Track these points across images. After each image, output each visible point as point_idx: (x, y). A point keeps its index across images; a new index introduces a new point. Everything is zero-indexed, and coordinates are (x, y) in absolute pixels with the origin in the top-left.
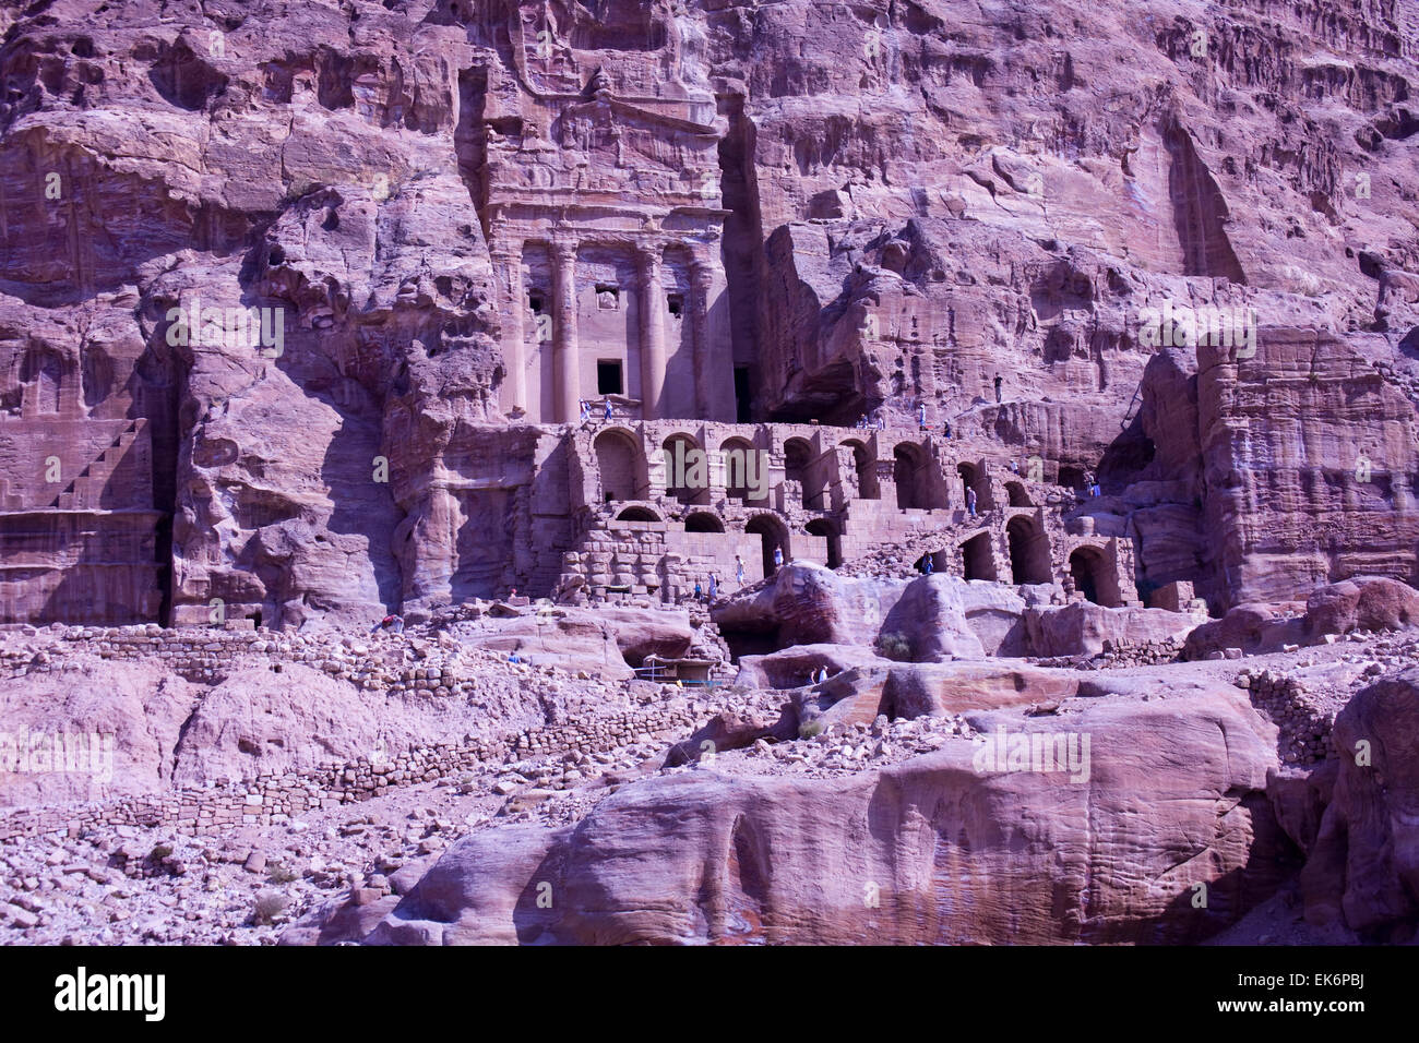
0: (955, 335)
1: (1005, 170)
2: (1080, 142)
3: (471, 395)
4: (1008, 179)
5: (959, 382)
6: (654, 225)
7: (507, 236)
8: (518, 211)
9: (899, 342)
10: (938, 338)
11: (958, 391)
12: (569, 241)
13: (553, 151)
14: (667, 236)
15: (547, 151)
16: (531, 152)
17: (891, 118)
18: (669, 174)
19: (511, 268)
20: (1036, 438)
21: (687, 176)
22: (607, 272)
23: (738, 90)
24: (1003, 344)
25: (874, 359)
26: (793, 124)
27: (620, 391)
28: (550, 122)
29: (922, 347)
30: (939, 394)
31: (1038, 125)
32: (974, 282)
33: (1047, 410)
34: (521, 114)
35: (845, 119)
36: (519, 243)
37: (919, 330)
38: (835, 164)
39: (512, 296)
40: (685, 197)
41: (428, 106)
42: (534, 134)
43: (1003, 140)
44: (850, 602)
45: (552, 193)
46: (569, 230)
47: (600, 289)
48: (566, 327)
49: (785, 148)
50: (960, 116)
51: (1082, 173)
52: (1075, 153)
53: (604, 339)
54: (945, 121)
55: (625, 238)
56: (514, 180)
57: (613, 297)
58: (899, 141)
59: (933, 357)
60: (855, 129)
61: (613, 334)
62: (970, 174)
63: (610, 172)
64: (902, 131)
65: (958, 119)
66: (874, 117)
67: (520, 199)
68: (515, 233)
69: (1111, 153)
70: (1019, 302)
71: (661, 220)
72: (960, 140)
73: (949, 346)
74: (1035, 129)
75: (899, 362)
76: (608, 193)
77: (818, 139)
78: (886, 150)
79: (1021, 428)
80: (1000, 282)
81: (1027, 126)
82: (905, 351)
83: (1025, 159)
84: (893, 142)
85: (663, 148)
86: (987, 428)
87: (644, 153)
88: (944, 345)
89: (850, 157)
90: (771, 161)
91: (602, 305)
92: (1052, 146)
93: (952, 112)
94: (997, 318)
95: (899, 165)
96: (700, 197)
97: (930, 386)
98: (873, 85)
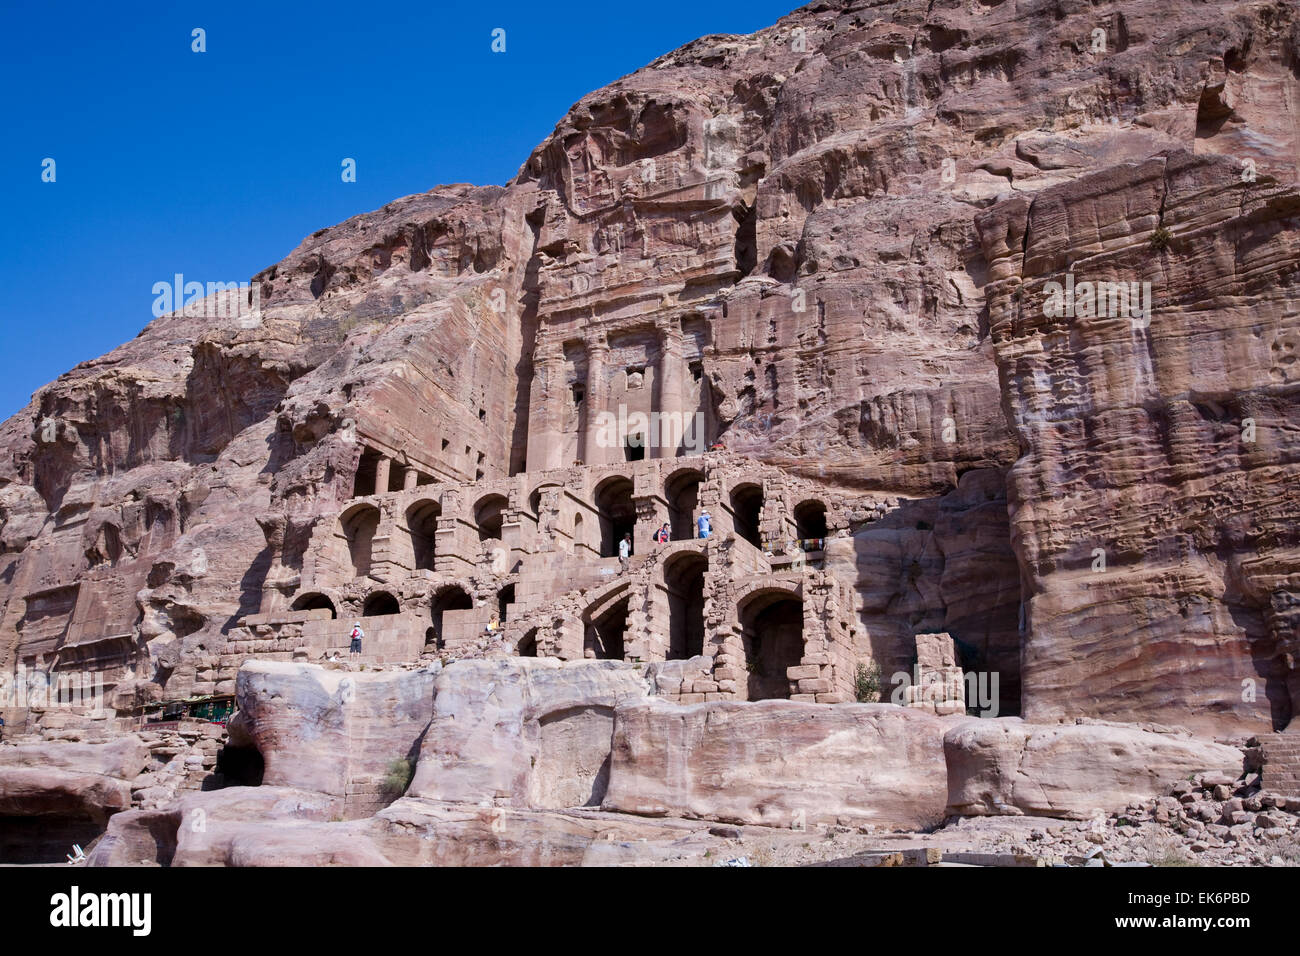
0: (825, 330)
1: (1030, 152)
2: (1138, 98)
3: (303, 490)
4: (1034, 161)
5: (830, 385)
6: (669, 302)
7: (548, 342)
8: (558, 318)
9: (753, 352)
10: (805, 337)
11: (829, 396)
12: (597, 334)
13: (591, 260)
14: (682, 307)
15: (586, 261)
16: (572, 265)
17: (890, 137)
18: (687, 253)
19: (550, 370)
20: (914, 435)
21: (702, 249)
22: (637, 355)
23: (758, 160)
24: (901, 328)
25: (717, 378)
26: (789, 173)
28: (590, 235)
30: (803, 404)
31: (1077, 96)
32: (857, 263)
33: (930, 397)
34: (567, 236)
35: (837, 152)
36: (559, 345)
37: (780, 334)
38: (837, 198)
39: (548, 394)
40: (699, 269)
41: (487, 249)
42: (573, 250)
43: (1031, 123)
45: (586, 296)
46: (598, 324)
47: (630, 371)
49: (784, 197)
50: (974, 113)
51: (1142, 131)
52: (1132, 112)
54: (956, 123)
55: (646, 320)
56: (558, 293)
57: (640, 376)
58: (900, 156)
59: (797, 361)
60: (853, 159)
61: (637, 410)
63: (636, 265)
64: (904, 146)
65: (971, 117)
66: (870, 141)
67: (560, 307)
68: (555, 337)
69: (1181, 99)
70: (921, 274)
71: (677, 296)
72: (978, 138)
73: (820, 343)
74: (1072, 102)
75: (751, 374)
76: (632, 284)
77: (816, 179)
78: (887, 170)
79: (890, 426)
80: (896, 256)
81: (1062, 101)
82: (758, 362)
83: (1061, 135)
84: (893, 161)
85: (681, 230)
86: (846, 434)
87: (666, 240)
88: (813, 344)
89: (851, 187)
90: (770, 213)
91: (628, 386)
92: (1095, 113)
93: (962, 112)
94: (891, 300)
95: (901, 181)
96: (712, 265)
97: (788, 396)
98: (884, 115)
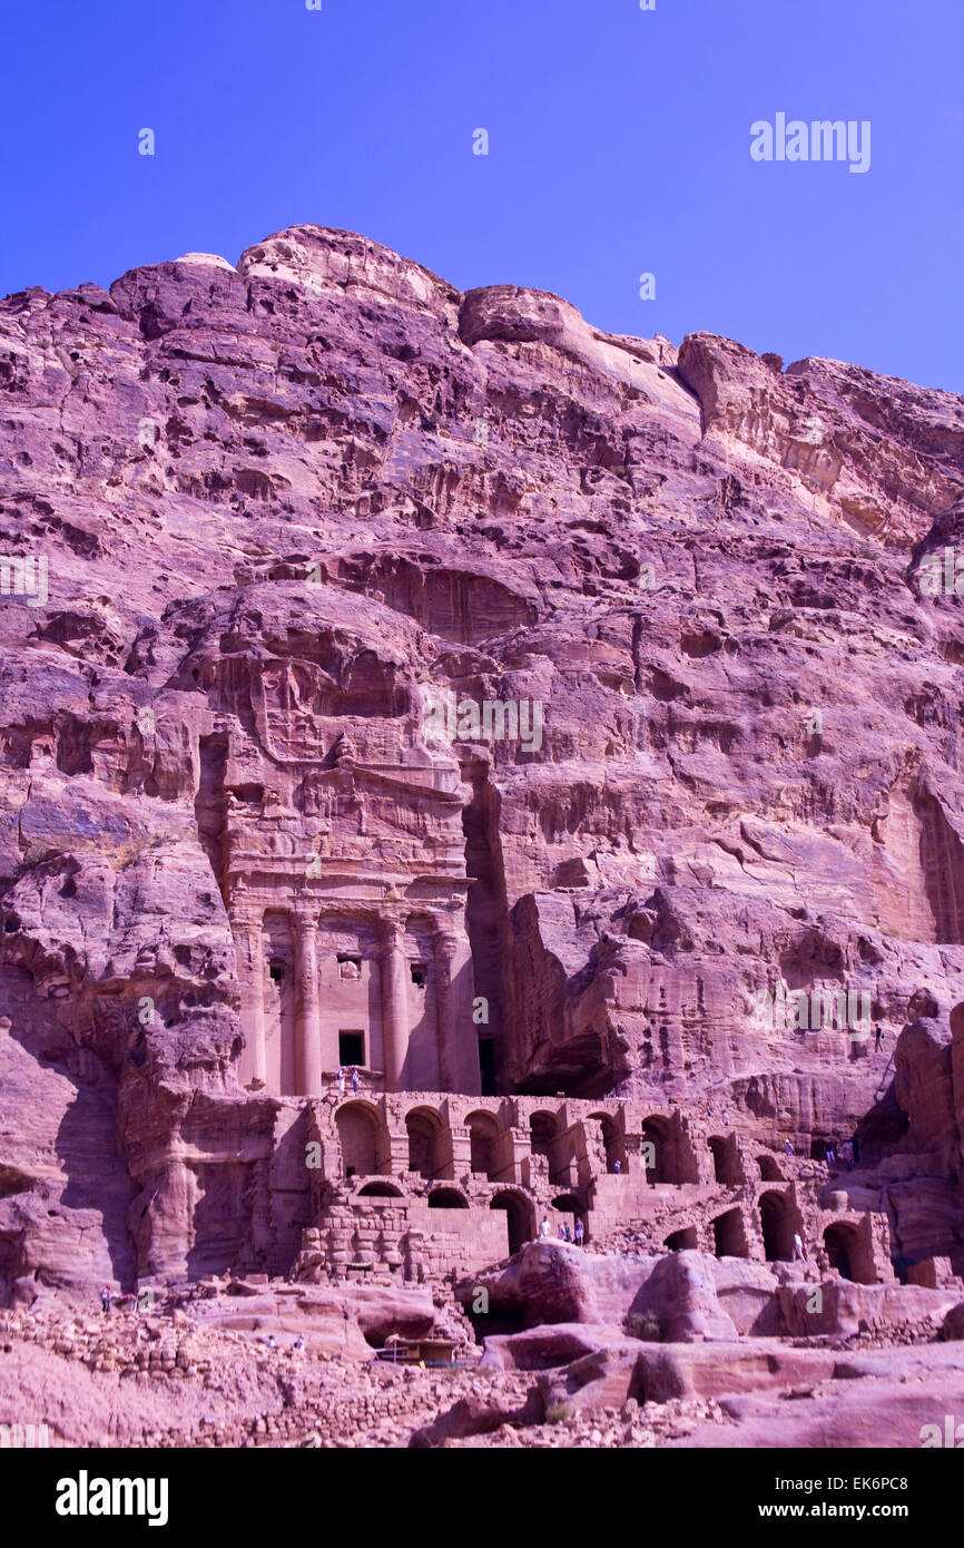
0: (704, 1005)
1: (753, 837)
2: (829, 809)
3: (209, 1066)
4: (756, 847)
5: (708, 1054)
6: (397, 893)
7: (247, 905)
8: (259, 879)
9: (647, 1012)
10: (687, 1008)
11: (708, 1063)
12: (310, 910)
13: (295, 818)
14: (410, 904)
15: (289, 819)
16: (273, 819)
17: (637, 785)
18: (411, 842)
19: (251, 937)
20: (788, 1110)
21: (430, 843)
22: (350, 942)
23: (483, 757)
25: (621, 1030)
26: (539, 791)
27: (362, 1063)
28: (291, 789)
29: (670, 1018)
30: (688, 1066)
31: (786, 793)
33: (799, 1082)
34: (262, 780)
35: (589, 785)
36: (259, 911)
37: (668, 1000)
38: (581, 832)
39: (252, 965)
40: (428, 865)
41: (169, 772)
42: (275, 801)
43: (751, 807)
44: (599, 1280)
45: (294, 861)
46: (311, 898)
47: (342, 958)
48: (308, 996)
49: (530, 815)
50: (707, 783)
51: (832, 841)
52: (823, 820)
53: (344, 1008)
54: (692, 788)
55: (368, 907)
56: (255, 847)
57: (355, 966)
58: (646, 808)
59: (682, 1028)
60: (601, 797)
61: (354, 1005)
62: (717, 841)
63: (352, 839)
64: (649, 798)
65: (704, 786)
66: (621, 784)
67: (261, 867)
68: (256, 901)
69: (860, 820)
70: (768, 972)
71: (404, 889)
72: (708, 808)
73: (698, 1016)
74: (783, 796)
75: (647, 1033)
76: (350, 861)
77: (563, 806)
78: (632, 816)
79: (772, 1100)
80: (749, 951)
81: (775, 793)
82: (653, 1022)
83: (773, 826)
84: (639, 810)
85: (406, 815)
86: (737, 1101)
87: (387, 820)
88: (693, 1015)
89: (596, 825)
90: (516, 829)
91: (343, 975)
92: (800, 813)
93: (699, 779)
94: (746, 988)
95: (646, 833)
96: (444, 865)
97: (678, 1057)
98: (618, 753)
